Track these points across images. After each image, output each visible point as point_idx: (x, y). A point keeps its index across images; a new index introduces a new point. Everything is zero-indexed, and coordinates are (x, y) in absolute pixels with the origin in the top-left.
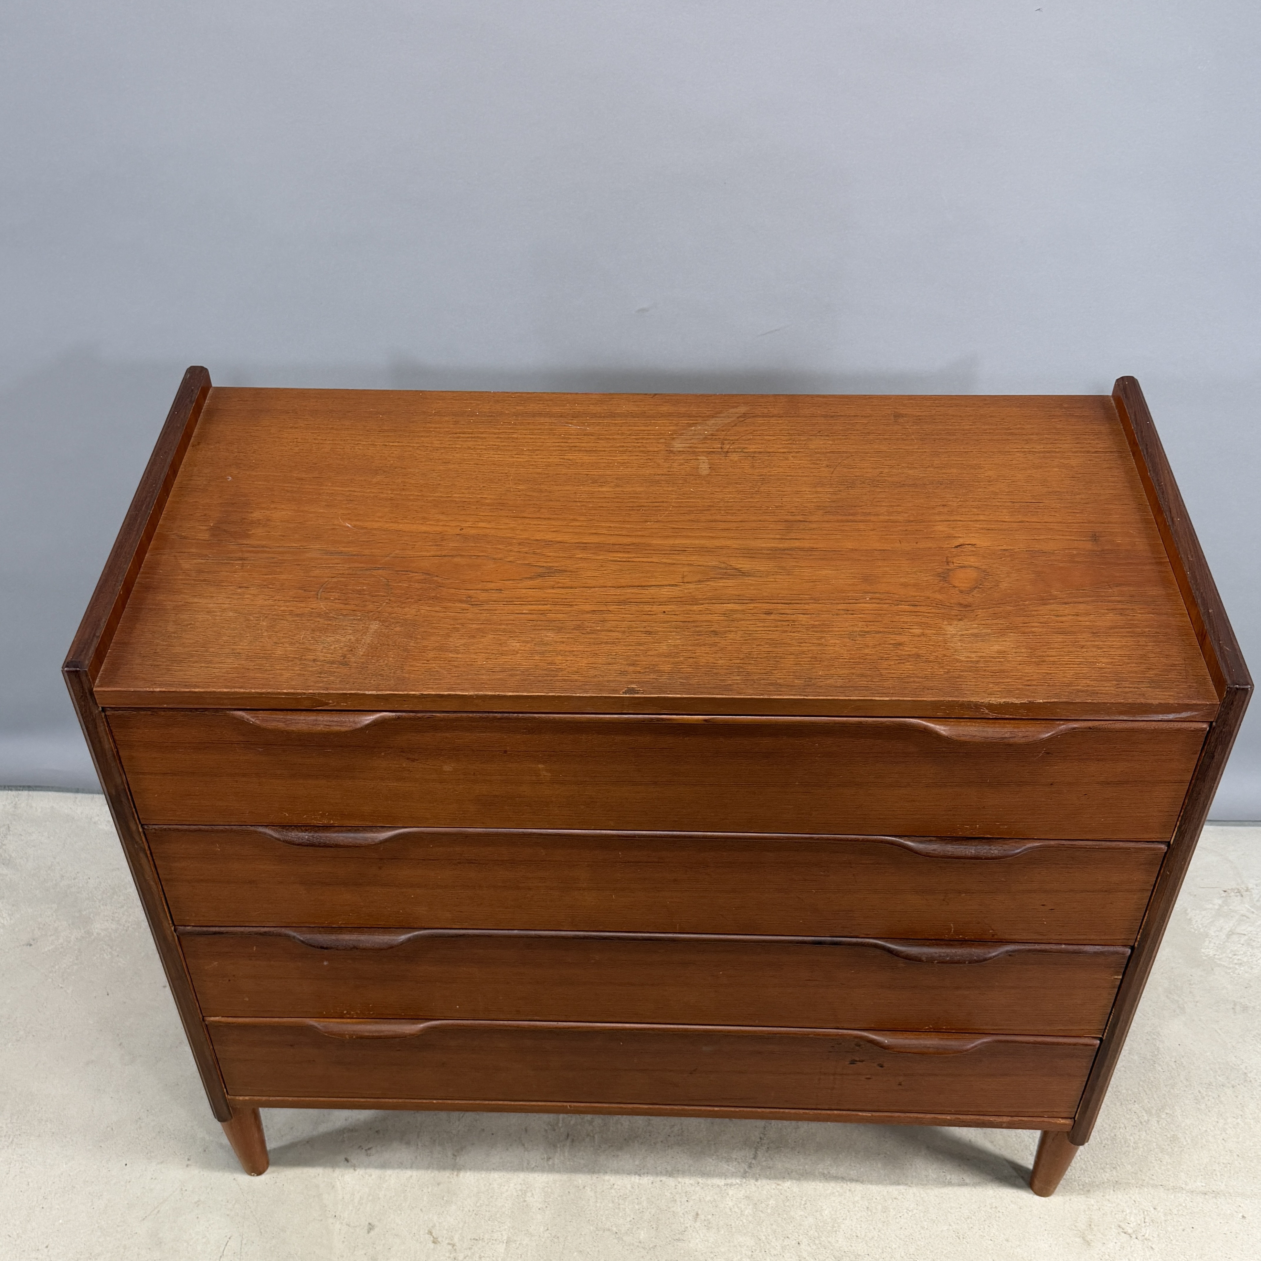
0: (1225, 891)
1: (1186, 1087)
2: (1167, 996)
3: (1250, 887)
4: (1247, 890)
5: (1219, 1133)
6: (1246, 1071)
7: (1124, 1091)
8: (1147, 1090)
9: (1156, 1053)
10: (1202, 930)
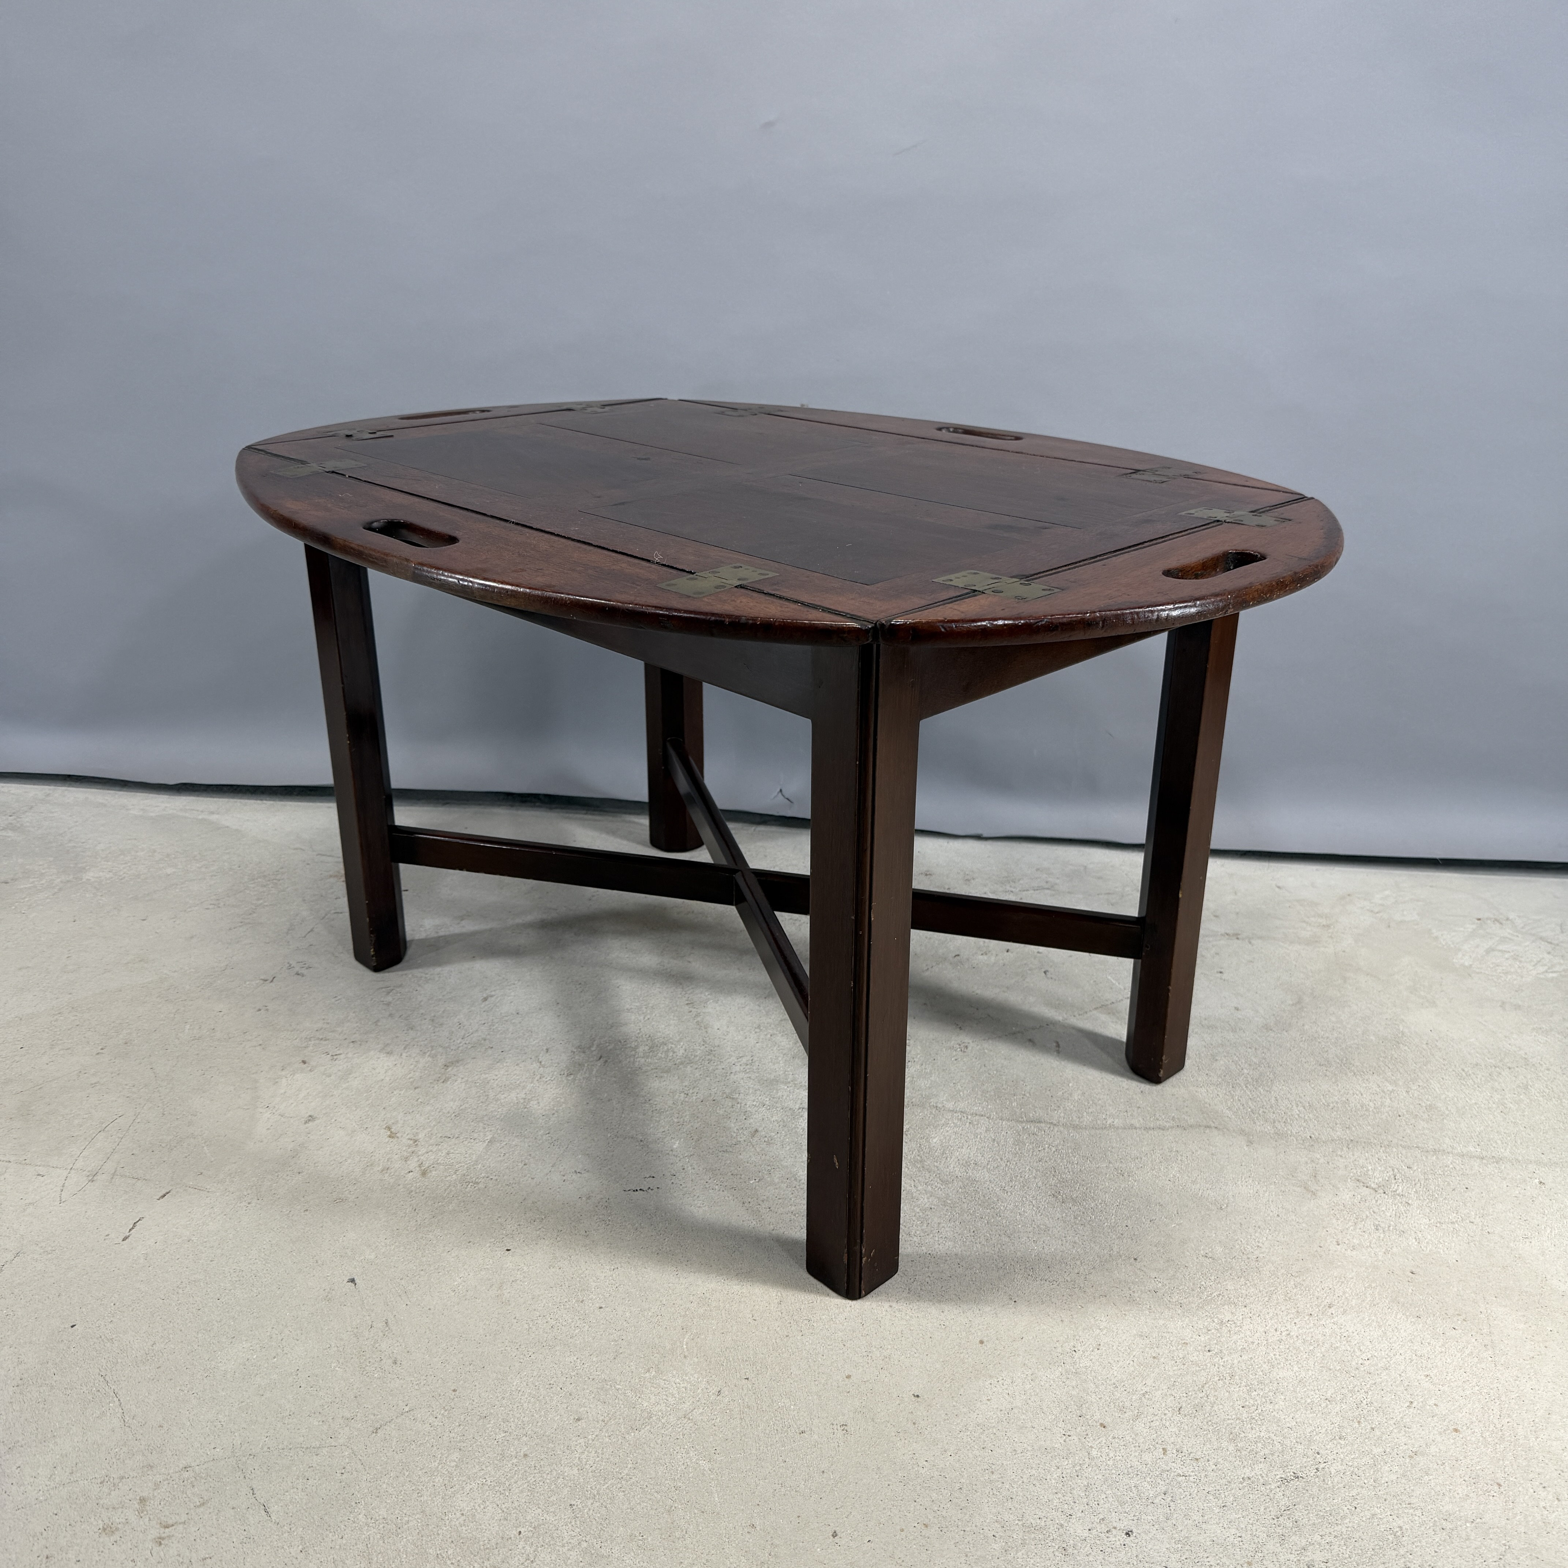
0: (1479, 919)
1: (1444, 1065)
2: (1411, 993)
3: (1511, 917)
4: (1508, 919)
5: (1494, 1105)
6: (1526, 1057)
7: (1358, 1064)
8: (1389, 1065)
9: (1400, 1035)
10: (1452, 946)
